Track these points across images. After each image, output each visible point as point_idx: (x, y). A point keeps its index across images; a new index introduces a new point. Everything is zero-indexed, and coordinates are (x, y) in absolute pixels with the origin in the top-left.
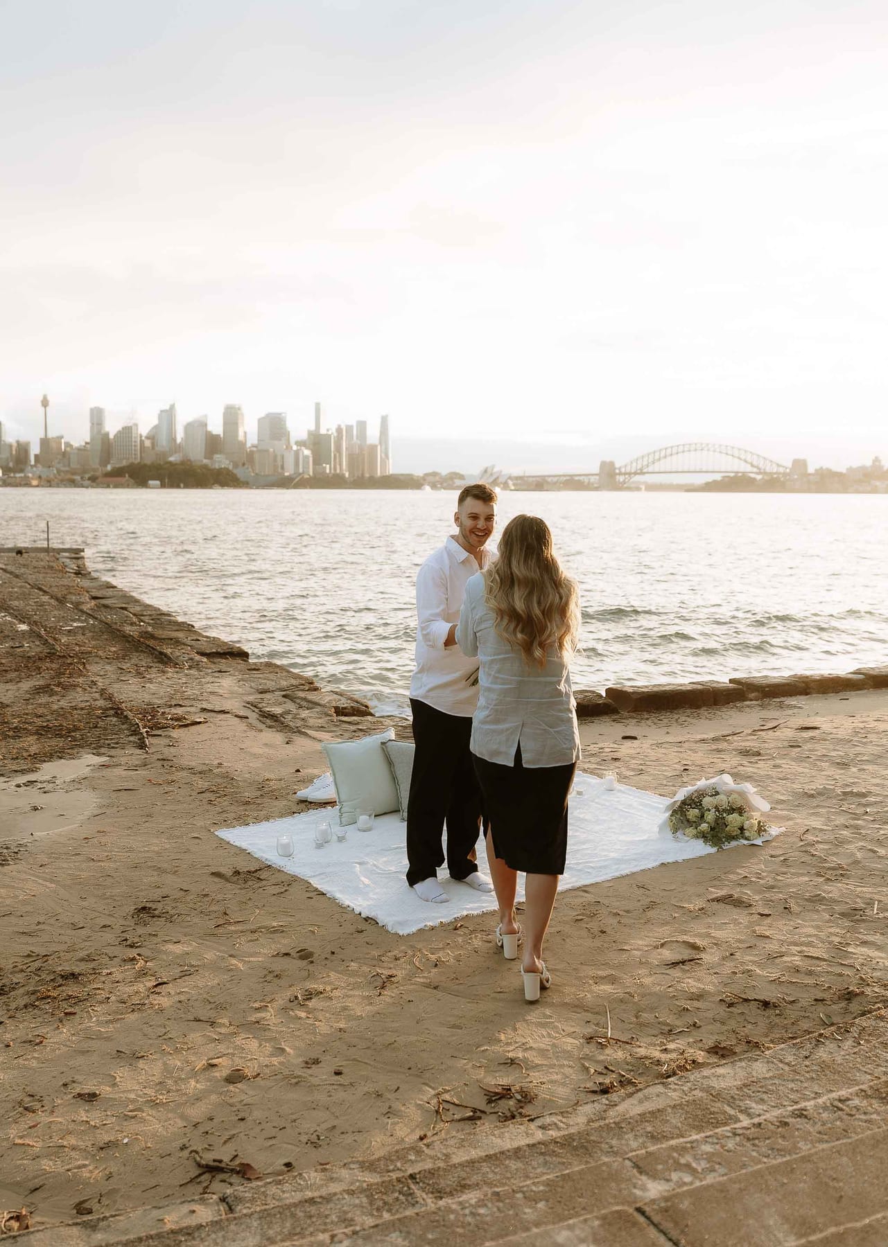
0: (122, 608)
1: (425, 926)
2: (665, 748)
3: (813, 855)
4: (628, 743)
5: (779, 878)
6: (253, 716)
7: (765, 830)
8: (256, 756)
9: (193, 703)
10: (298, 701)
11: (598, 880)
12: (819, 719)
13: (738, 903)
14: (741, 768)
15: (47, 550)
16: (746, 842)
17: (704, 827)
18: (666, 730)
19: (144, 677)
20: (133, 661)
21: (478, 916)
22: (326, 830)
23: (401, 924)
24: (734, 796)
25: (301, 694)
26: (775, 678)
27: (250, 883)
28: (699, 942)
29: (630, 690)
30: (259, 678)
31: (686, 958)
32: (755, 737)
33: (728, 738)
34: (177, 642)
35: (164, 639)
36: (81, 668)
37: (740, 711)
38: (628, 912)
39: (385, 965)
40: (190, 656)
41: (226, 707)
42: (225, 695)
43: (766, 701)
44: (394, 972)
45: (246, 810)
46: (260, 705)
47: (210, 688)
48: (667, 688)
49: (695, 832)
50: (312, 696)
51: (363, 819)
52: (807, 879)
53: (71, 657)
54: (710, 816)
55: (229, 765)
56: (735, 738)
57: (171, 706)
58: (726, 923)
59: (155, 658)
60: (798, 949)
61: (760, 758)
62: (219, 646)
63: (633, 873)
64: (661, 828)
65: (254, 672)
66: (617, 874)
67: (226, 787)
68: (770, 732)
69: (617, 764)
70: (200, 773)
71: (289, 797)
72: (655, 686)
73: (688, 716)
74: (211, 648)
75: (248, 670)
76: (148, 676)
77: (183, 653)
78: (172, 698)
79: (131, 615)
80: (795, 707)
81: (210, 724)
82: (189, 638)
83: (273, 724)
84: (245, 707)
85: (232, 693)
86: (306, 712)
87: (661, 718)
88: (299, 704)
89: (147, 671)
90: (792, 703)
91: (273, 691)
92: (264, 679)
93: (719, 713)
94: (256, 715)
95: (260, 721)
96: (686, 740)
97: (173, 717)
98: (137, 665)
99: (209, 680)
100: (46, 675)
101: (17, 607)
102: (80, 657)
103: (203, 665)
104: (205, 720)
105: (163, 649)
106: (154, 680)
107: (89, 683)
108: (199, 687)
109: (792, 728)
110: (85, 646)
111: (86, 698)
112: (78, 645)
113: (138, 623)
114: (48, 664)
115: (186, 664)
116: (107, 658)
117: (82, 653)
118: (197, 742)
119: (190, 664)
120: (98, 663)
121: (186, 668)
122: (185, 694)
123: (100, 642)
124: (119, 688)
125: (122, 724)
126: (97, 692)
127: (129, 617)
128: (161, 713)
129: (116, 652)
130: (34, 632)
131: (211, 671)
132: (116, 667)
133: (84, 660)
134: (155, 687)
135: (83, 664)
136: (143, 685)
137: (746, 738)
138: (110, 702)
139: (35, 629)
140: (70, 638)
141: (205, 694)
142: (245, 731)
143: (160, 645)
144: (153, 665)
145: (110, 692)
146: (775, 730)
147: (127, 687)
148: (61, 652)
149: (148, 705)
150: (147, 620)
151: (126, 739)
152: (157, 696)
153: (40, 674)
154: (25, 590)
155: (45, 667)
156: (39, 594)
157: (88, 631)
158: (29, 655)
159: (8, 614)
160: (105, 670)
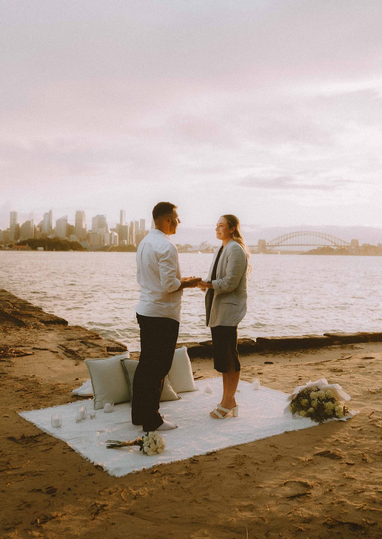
0: (7, 301)
1: (133, 471)
2: (288, 368)
3: (378, 427)
4: (268, 366)
5: (358, 441)
6: (61, 352)
7: (348, 412)
8: (55, 372)
9: (29, 345)
10: (88, 344)
11: (246, 442)
12: (373, 354)
13: (334, 457)
14: (332, 378)
16: (336, 419)
17: (311, 409)
18: (289, 359)
19: (7, 332)
20: (4, 325)
21: (168, 464)
22: (84, 412)
23: (118, 469)
24: (329, 391)
25: (90, 341)
26: (348, 333)
27: (30, 444)
28: (309, 482)
29: (270, 339)
30: (70, 333)
31: (301, 493)
32: (339, 363)
33: (323, 363)
34: (30, 316)
35: (24, 315)
37: (330, 350)
38: (264, 462)
39: (102, 498)
40: (36, 323)
41: (48, 346)
42: (49, 342)
43: (344, 345)
44: (107, 503)
45: (41, 401)
46: (66, 346)
47: (42, 338)
48: (290, 338)
49: (305, 413)
50: (96, 342)
51: (107, 405)
52: (375, 441)
54: (315, 403)
55: (39, 376)
56: (328, 363)
57: (16, 347)
58: (326, 470)
59: (17, 323)
60: (374, 486)
61: (342, 373)
62: (52, 318)
63: (268, 438)
64: (286, 410)
65: (68, 330)
66: (258, 438)
67: (33, 388)
68: (347, 360)
69: (261, 376)
70: (21, 380)
71: (68, 394)
72: (283, 337)
73: (301, 353)
74: (48, 319)
75: (65, 329)
76: (9, 332)
77: (32, 321)
78: (19, 342)
79: (10, 304)
80: (360, 348)
81: (35, 355)
82: (38, 314)
83: (71, 355)
84: (58, 347)
85: (52, 340)
86: (91, 349)
87: (287, 353)
88: (88, 346)
89: (10, 329)
90: (358, 346)
91: (75, 339)
92: (72, 334)
93: (318, 351)
94: (63, 351)
95: (64, 354)
96: (300, 364)
97: (16, 352)
98: (5, 327)
99: (42, 334)
103: (41, 327)
104: (33, 354)
105: (22, 319)
106: (12, 334)
108: (35, 337)
109: (359, 358)
113: (12, 307)
115: (32, 326)
118: (25, 364)
119: (34, 326)
121: (31, 328)
122: (27, 341)
127: (8, 304)
128: (10, 350)
131: (45, 330)
134: (11, 337)
136: (5, 336)
137: (333, 363)
141: (38, 341)
142: (54, 359)
143: (21, 317)
144: (14, 327)
146: (349, 359)
149: (4, 346)
150: (18, 306)
152: (11, 342)
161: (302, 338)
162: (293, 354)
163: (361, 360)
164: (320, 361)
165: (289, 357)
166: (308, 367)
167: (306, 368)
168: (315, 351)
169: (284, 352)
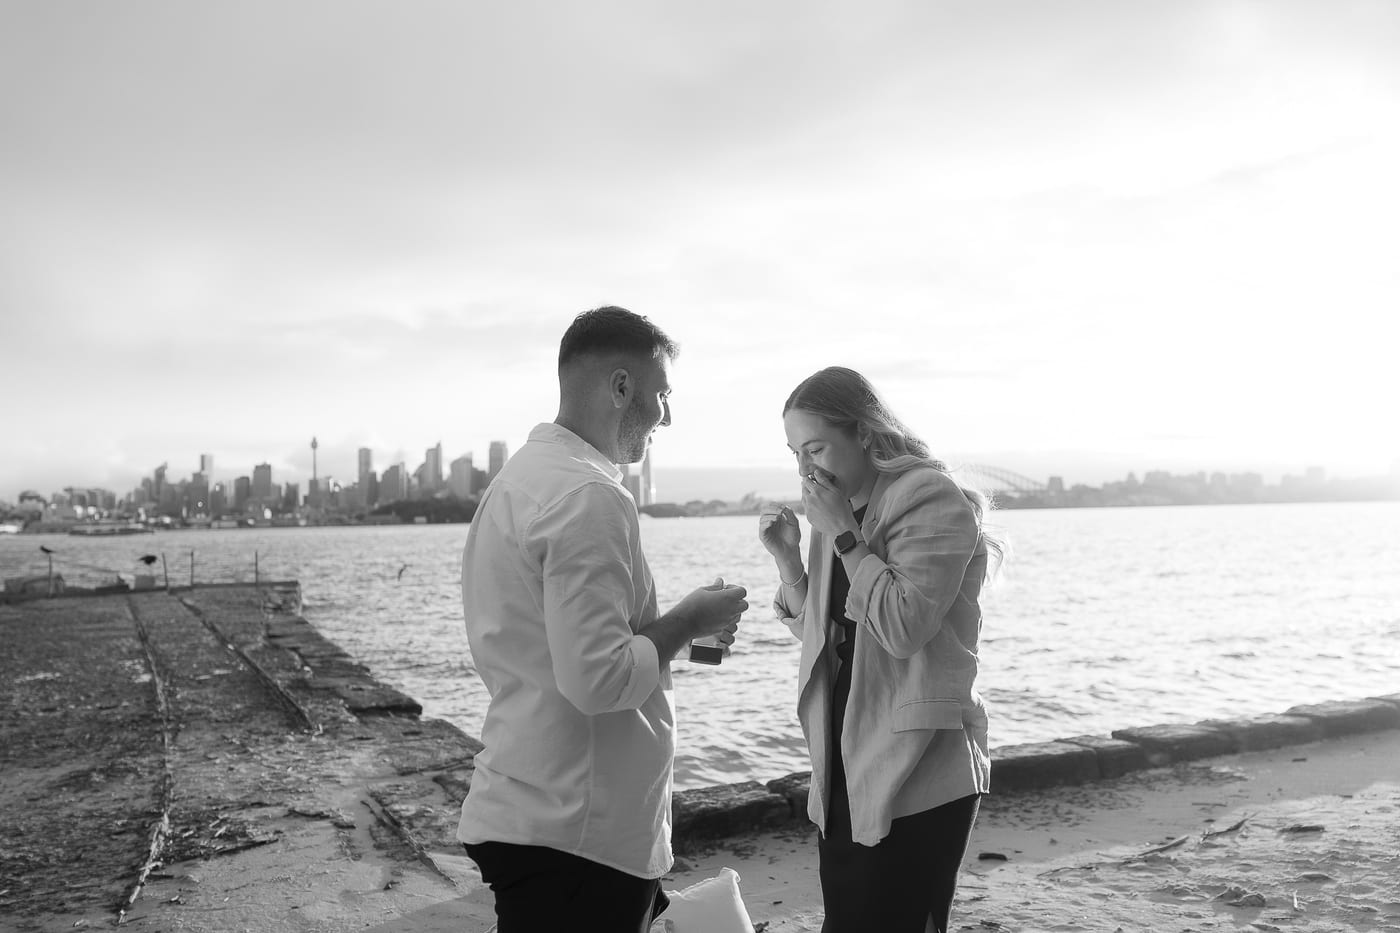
0: (293, 649)
2: (1067, 884)
6: (364, 824)
9: (283, 796)
10: (452, 788)
12: (1301, 807)
15: (256, 585)
18: (1045, 834)
19: (246, 752)
20: (252, 725)
25: (461, 776)
30: (412, 748)
32: (1220, 853)
34: (332, 692)
35: (316, 689)
36: (168, 737)
40: (336, 714)
42: (345, 782)
43: (1181, 766)
46: (388, 799)
47: (330, 768)
48: (1026, 753)
53: (168, 720)
56: (1182, 854)
57: (243, 806)
59: (288, 718)
61: (1274, 913)
62: (384, 697)
65: (411, 738)
74: (373, 700)
75: (406, 734)
76: (251, 750)
77: (328, 710)
78: (260, 789)
79: (297, 657)
80: (1229, 777)
81: (279, 846)
82: (351, 687)
83: (387, 840)
84: (363, 803)
85: (358, 775)
86: (451, 813)
87: (1029, 805)
88: (451, 794)
89: (257, 741)
90: (1224, 770)
91: (422, 770)
92: (419, 749)
93: (1120, 794)
94: (370, 820)
95: (371, 833)
96: (1096, 861)
97: (228, 830)
98: (250, 732)
99: (337, 753)
100: (105, 753)
101: (163, 651)
102: (181, 721)
103: (345, 727)
104: (276, 837)
105: (305, 705)
106: (255, 757)
107: (155, 765)
108: (313, 767)
109: (1269, 827)
110: (202, 704)
111: (126, 793)
112: (194, 702)
113: (299, 667)
114: (125, 733)
115: (321, 727)
116: (217, 721)
117: (190, 714)
118: (227, 891)
119: (327, 727)
120: (199, 729)
121: (317, 733)
122: (285, 781)
123: (228, 697)
124: (192, 773)
125: (129, 851)
126: (153, 781)
127: (292, 660)
128: (218, 821)
129: (237, 710)
130: (152, 685)
131: (351, 737)
132: (219, 735)
133: (182, 726)
134: (247, 769)
135: (176, 732)
136: (232, 766)
137: (1203, 854)
138: (157, 801)
139: (157, 680)
140: (193, 692)
141: (315, 780)
142: (330, 859)
143: (304, 699)
144: (274, 730)
145: (173, 780)
146: (1244, 833)
147: (207, 770)
148: (162, 713)
149: (211, 805)
150: (314, 662)
151: (104, 888)
152: (238, 787)
153: (98, 750)
154: (192, 630)
155: (115, 739)
156: (204, 634)
157: (225, 680)
158: (113, 719)
159: (142, 661)
160: (199, 741)
161: (1059, 750)
162: (1046, 807)
163: (1287, 840)
164: (1151, 844)
165: (1041, 822)
166: (1134, 881)
167: (1129, 884)
168: (1108, 795)
169: (1019, 801)
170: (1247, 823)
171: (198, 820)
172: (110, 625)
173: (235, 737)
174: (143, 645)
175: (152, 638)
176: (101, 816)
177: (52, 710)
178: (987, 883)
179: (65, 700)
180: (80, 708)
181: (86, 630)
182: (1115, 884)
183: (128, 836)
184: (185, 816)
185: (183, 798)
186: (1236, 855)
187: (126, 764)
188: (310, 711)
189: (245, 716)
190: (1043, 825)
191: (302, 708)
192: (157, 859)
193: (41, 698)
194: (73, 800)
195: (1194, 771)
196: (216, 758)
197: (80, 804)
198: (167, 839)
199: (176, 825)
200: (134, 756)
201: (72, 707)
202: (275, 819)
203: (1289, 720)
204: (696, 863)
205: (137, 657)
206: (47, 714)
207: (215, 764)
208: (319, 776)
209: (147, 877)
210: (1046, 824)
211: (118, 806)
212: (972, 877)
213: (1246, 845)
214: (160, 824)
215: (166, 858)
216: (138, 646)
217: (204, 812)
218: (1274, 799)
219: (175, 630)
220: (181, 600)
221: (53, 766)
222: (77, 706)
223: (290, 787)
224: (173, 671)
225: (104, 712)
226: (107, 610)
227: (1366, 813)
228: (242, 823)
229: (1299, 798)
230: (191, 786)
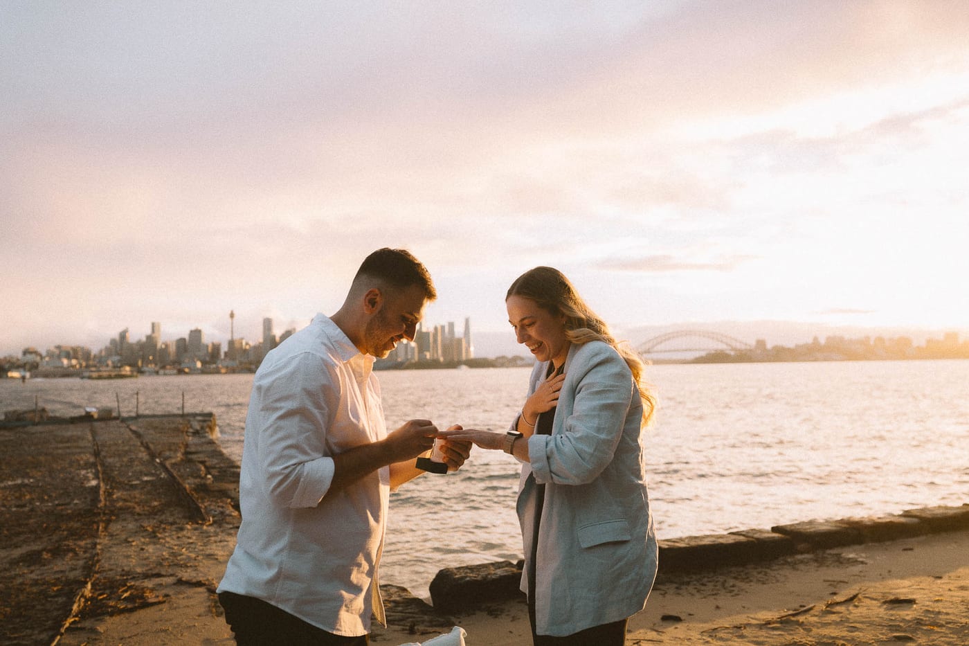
0: (201, 462)
2: (721, 639)
4: (671, 630)
9: (176, 570)
12: (902, 585)
15: (183, 416)
18: (714, 602)
19: (155, 537)
20: (163, 517)
26: (821, 522)
34: (223, 494)
35: (213, 491)
36: (102, 526)
40: (222, 510)
43: (820, 553)
47: (212, 549)
53: (104, 514)
57: (146, 576)
72: (690, 538)
76: (159, 535)
77: (218, 506)
78: (161, 564)
79: (203, 468)
80: (854, 562)
81: (165, 607)
87: (706, 579)
89: (165, 529)
90: (851, 556)
93: (771, 572)
96: (746, 622)
97: (130, 594)
98: (161, 522)
99: (218, 538)
100: (55, 538)
101: (110, 463)
102: (114, 513)
103: (228, 519)
104: (165, 599)
105: (203, 503)
106: (161, 540)
107: (89, 546)
108: (201, 548)
109: (875, 600)
110: (130, 502)
111: (64, 566)
112: (125, 500)
113: (203, 475)
114: (72, 523)
115: (211, 519)
116: (139, 514)
117: (121, 509)
118: (122, 639)
119: (216, 518)
120: (125, 520)
121: (207, 524)
122: (179, 558)
123: (149, 497)
124: (114, 552)
125: (58, 610)
126: (85, 558)
127: (199, 470)
128: (126, 588)
129: (155, 507)
130: (97, 488)
131: (231, 526)
132: (138, 524)
133: (114, 518)
134: (153, 549)
135: (108, 522)
136: (144, 547)
137: (823, 619)
138: (85, 573)
139: (102, 485)
140: (125, 493)
141: (200, 558)
142: (199, 616)
143: (203, 499)
144: (178, 521)
145: (100, 557)
146: (856, 604)
147: (124, 550)
148: (101, 508)
149: (123, 576)
150: (215, 472)
151: (33, 637)
152: (144, 562)
153: (49, 536)
154: (132, 448)
155: (64, 527)
156: (140, 451)
157: (149, 485)
158: (64, 513)
159: (94, 471)
160: (124, 529)
161: (731, 540)
162: (717, 582)
163: (886, 609)
164: (788, 610)
165: (712, 593)
166: (769, 638)
167: (765, 640)
168: (763, 573)
169: (699, 577)
170: (860, 596)
171: (111, 586)
172: (75, 444)
173: (149, 526)
174: (96, 458)
175: (103, 454)
176: (44, 584)
177: (24, 506)
178: (664, 637)
179: (34, 499)
180: (43, 505)
181: (57, 448)
182: (755, 639)
183: (60, 599)
184: (104, 584)
185: (104, 571)
186: (848, 620)
187: (68, 545)
188: (205, 507)
189: (159, 511)
190: (713, 595)
191: (200, 505)
192: (76, 616)
193: (16, 498)
194: (25, 571)
195: (829, 557)
196: (133, 541)
197: (32, 574)
198: (86, 600)
199: (96, 590)
200: (75, 540)
201: (38, 504)
202: (167, 586)
203: (903, 520)
204: (459, 620)
205: (90, 468)
206: (18, 509)
207: (132, 545)
208: (202, 555)
209: (66, 628)
210: (716, 594)
211: (57, 576)
212: (654, 633)
213: (855, 613)
214: (83, 590)
215: (83, 614)
216: (92, 460)
217: (117, 581)
218: (883, 578)
219: (121, 448)
220: (128, 427)
221: (16, 547)
222: (41, 503)
223: (181, 562)
224: (114, 478)
225: (60, 508)
226: (75, 433)
227: (950, 590)
228: (143, 589)
229: (902, 578)
230: (112, 562)
